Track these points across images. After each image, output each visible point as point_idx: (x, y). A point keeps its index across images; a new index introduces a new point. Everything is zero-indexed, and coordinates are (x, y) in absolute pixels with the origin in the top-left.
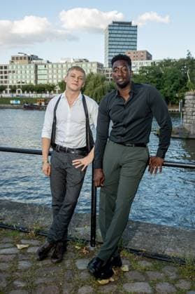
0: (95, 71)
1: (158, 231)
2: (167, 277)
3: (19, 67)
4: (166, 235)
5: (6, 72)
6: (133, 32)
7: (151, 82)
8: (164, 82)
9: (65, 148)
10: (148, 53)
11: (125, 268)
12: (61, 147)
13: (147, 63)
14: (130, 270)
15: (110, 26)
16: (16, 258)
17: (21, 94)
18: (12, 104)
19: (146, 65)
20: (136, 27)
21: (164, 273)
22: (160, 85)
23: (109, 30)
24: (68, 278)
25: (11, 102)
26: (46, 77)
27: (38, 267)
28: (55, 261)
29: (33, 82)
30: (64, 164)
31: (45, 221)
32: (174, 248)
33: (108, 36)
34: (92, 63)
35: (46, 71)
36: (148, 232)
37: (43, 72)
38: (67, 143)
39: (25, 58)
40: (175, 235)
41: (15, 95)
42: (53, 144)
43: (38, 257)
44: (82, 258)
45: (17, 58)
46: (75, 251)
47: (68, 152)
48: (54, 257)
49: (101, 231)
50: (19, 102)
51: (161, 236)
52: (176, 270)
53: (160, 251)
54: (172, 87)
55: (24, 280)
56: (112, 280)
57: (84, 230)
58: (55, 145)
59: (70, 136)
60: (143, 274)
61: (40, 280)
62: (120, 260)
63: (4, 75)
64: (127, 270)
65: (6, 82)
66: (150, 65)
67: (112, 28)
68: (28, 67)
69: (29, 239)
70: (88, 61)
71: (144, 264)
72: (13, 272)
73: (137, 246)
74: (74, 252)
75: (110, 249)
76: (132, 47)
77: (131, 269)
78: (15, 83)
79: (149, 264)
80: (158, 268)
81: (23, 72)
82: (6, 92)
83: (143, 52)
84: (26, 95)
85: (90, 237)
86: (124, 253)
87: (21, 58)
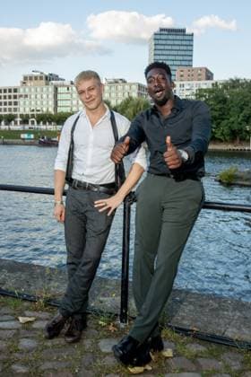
0: (135, 95)
1: (217, 305)
2: (227, 367)
3: (33, 90)
4: (227, 310)
5: (15, 97)
6: (187, 43)
7: (212, 109)
8: (229, 109)
9: (85, 183)
10: (207, 70)
11: (168, 353)
12: (80, 182)
13: (206, 85)
14: (174, 356)
15: (155, 34)
16: (17, 335)
17: (36, 126)
18: (24, 139)
19: (204, 87)
20: (192, 35)
21: (224, 362)
22: (224, 114)
23: (155, 39)
24: (86, 364)
25: (22, 136)
26: (68, 103)
27: (46, 347)
28: (70, 339)
29: (51, 110)
30: (83, 206)
31: (58, 287)
32: (239, 329)
33: (153, 47)
34: (131, 85)
35: (69, 95)
36: (201, 306)
37: (64, 96)
38: (88, 176)
39: (41, 78)
40: (240, 311)
41: (27, 127)
42: (69, 180)
43: (47, 334)
44: (107, 337)
45: (31, 78)
46: (98, 327)
47: (89, 189)
48: (69, 334)
49: (136, 301)
50: (32, 136)
51: (221, 312)
52: (241, 358)
53: (218, 331)
54: (241, 118)
55: (25, 364)
56: (149, 367)
57: (111, 301)
58: (72, 180)
59: (92, 166)
60: (193, 362)
61: (48, 365)
62: (161, 341)
63: (13, 100)
64: (171, 355)
65: (15, 110)
66: (211, 87)
67: (158, 37)
68: (45, 89)
69: (36, 310)
70: (124, 82)
71: (195, 348)
72: (11, 352)
73: (186, 323)
74: (96, 329)
75: (147, 325)
76: (187, 63)
77: (177, 354)
78: (28, 111)
79: (202, 348)
80: (215, 354)
81: (39, 96)
82: (16, 123)
83: (201, 69)
84: (42, 127)
85: (119, 310)
86: (166, 333)
87: (36, 78)
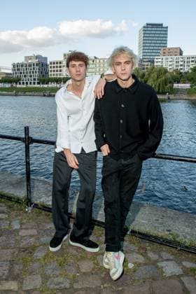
5: (60, 67)
6: (164, 32)
10: (180, 50)
15: (144, 27)
20: (167, 28)
23: (144, 30)
26: (93, 70)
33: (143, 35)
35: (94, 65)
37: (91, 66)
63: (59, 69)
65: (60, 74)
76: (163, 45)
83: (176, 48)
